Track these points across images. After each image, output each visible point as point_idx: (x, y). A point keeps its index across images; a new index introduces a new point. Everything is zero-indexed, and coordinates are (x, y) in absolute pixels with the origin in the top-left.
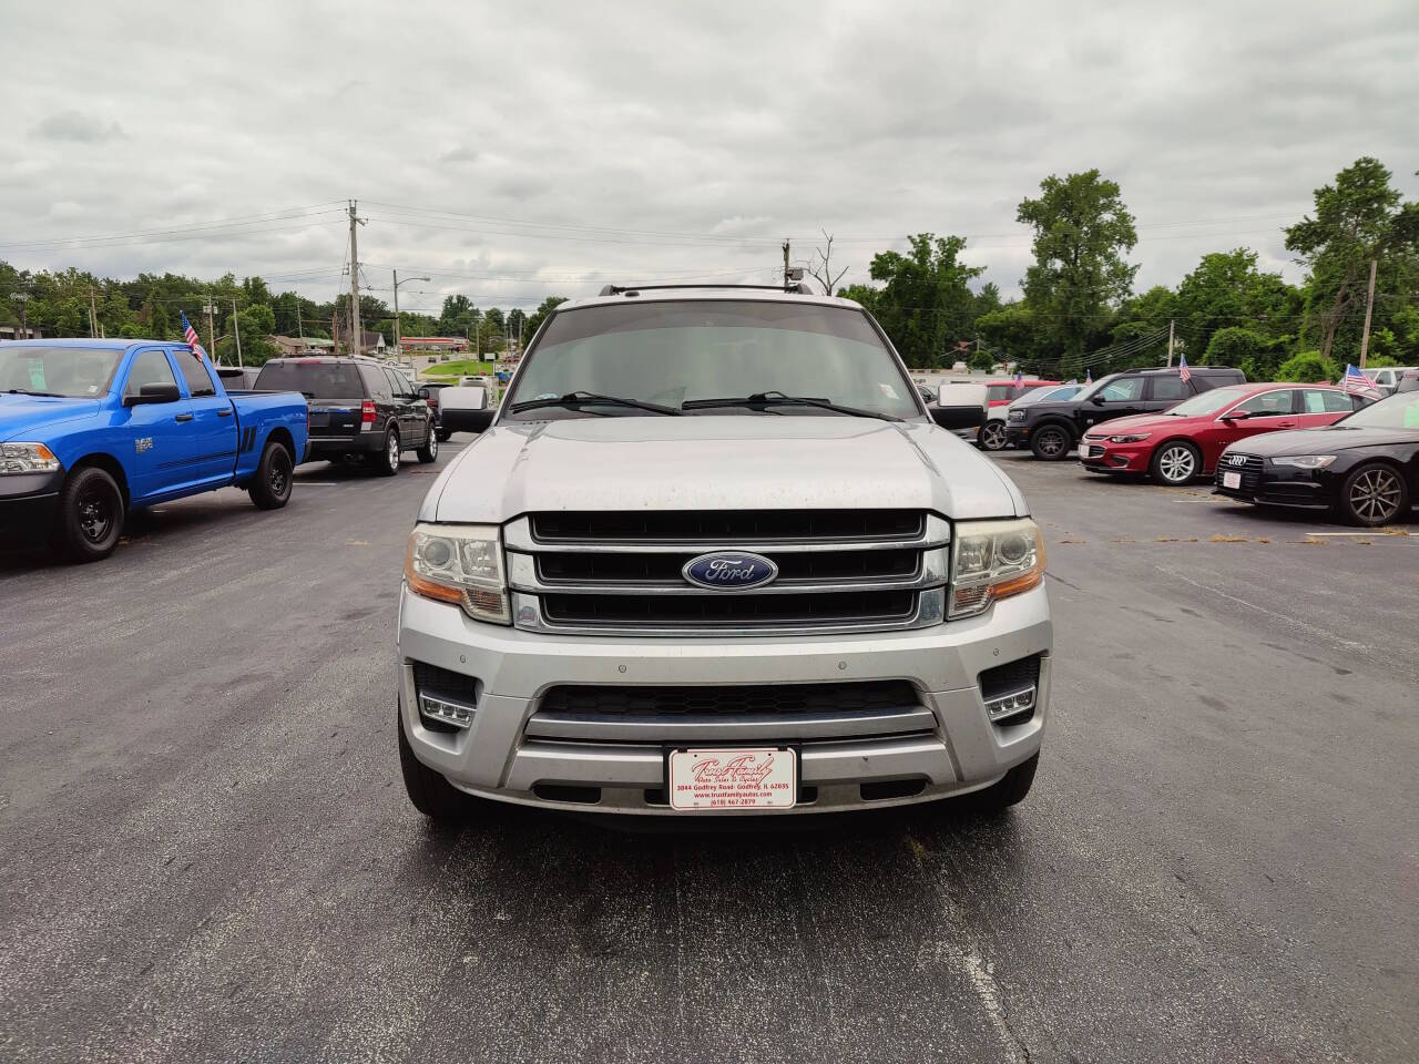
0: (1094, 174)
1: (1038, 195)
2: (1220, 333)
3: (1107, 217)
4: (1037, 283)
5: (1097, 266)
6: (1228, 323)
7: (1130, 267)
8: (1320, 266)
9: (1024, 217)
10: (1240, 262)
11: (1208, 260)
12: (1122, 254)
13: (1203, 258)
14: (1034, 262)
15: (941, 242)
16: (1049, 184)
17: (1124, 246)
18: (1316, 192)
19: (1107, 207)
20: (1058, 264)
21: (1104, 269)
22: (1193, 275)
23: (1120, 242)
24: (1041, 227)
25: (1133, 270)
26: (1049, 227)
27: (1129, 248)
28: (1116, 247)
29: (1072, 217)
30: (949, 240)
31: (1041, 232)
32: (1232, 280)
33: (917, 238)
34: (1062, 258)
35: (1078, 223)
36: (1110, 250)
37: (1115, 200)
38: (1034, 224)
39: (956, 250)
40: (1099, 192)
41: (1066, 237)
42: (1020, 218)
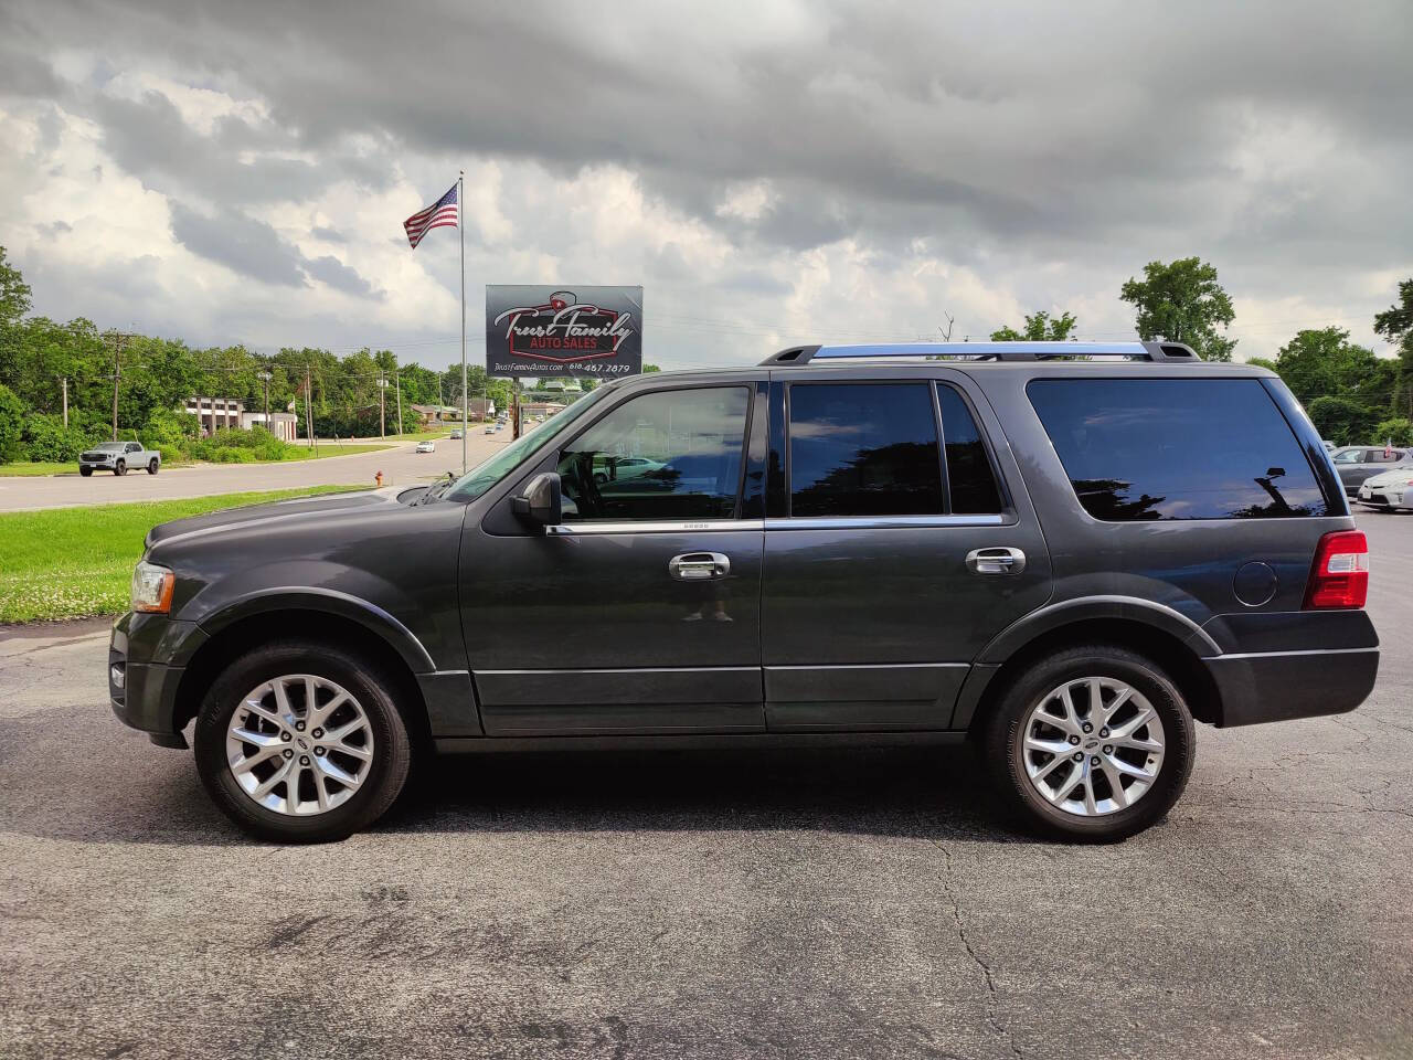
0: (1195, 262)
1: (1142, 278)
2: (1316, 402)
3: (1206, 298)
5: (1198, 342)
6: (1322, 392)
7: (1228, 342)
8: (1406, 344)
9: (1128, 296)
10: (1331, 337)
11: (1304, 336)
12: (1220, 329)
13: (1298, 334)
14: (1138, 338)
15: (1055, 323)
16: (1152, 269)
17: (1221, 322)
18: (1401, 285)
19: (1207, 289)
20: (1161, 340)
21: (1203, 344)
22: (1287, 348)
23: (1218, 318)
24: (1143, 306)
25: (1232, 345)
26: (1151, 305)
27: (1226, 324)
28: (1215, 323)
29: (1173, 298)
30: (1060, 320)
31: (1144, 310)
32: (1325, 354)
33: (1033, 317)
34: (1165, 335)
35: (1178, 304)
36: (1209, 327)
37: (1214, 283)
38: (1137, 303)
39: (1067, 329)
40: (1199, 276)
41: (1169, 316)
42: (1123, 297)
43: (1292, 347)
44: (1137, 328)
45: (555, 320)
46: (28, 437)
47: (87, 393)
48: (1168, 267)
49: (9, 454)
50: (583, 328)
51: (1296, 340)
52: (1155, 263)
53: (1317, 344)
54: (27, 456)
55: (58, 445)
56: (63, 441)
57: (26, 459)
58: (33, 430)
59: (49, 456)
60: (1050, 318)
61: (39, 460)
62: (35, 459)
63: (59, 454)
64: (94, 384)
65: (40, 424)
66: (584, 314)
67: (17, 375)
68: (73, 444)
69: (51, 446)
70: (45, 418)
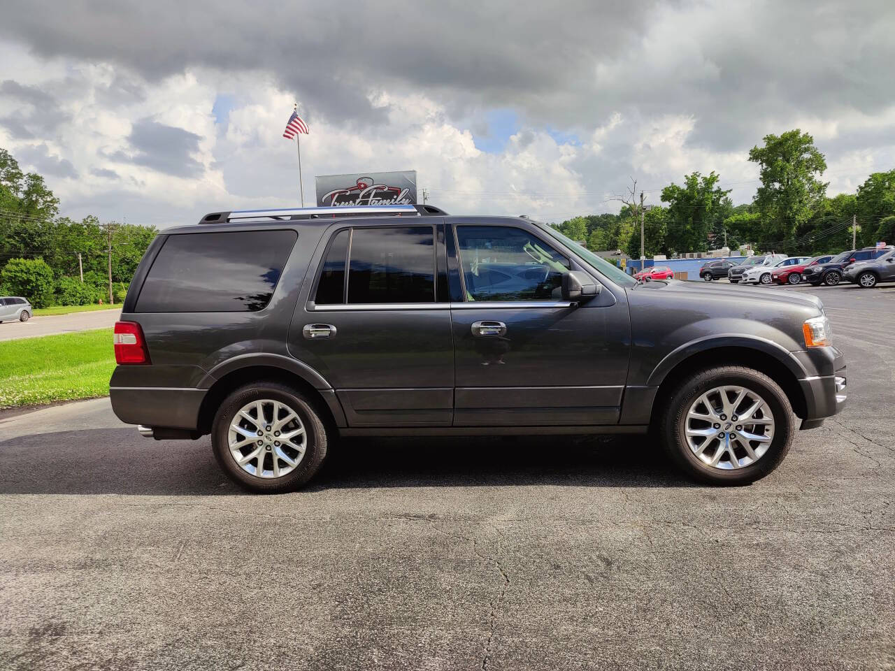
0: (798, 132)
1: (762, 145)
2: (883, 221)
3: (806, 156)
4: (764, 197)
5: (802, 186)
6: (889, 213)
7: (823, 184)
9: (754, 158)
10: (894, 177)
11: (873, 177)
12: (817, 176)
13: (870, 176)
14: (761, 185)
15: (705, 179)
16: (769, 139)
17: (818, 171)
19: (806, 150)
20: (777, 185)
21: (806, 187)
22: (863, 186)
23: (816, 169)
24: (764, 164)
25: (825, 185)
26: (770, 163)
27: (821, 173)
28: (814, 173)
29: (784, 157)
30: (708, 177)
31: (765, 167)
32: (889, 188)
33: (689, 176)
34: (780, 182)
35: (788, 161)
36: (810, 175)
37: (811, 145)
38: (760, 162)
39: (713, 182)
40: (800, 142)
41: (782, 169)
42: (750, 159)
43: (867, 184)
44: (760, 179)
45: (360, 197)
46: (59, 291)
47: (95, 262)
48: (779, 137)
49: (47, 302)
50: (379, 200)
51: (869, 180)
52: (771, 135)
53: (882, 182)
54: (60, 303)
55: (78, 295)
56: (81, 292)
57: (59, 305)
58: (63, 286)
59: (73, 302)
60: (701, 176)
61: (67, 305)
62: (65, 304)
63: (79, 300)
64: (99, 256)
65: (66, 282)
66: (379, 191)
67: (52, 254)
68: (87, 293)
69: (74, 296)
70: (70, 279)
